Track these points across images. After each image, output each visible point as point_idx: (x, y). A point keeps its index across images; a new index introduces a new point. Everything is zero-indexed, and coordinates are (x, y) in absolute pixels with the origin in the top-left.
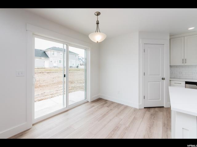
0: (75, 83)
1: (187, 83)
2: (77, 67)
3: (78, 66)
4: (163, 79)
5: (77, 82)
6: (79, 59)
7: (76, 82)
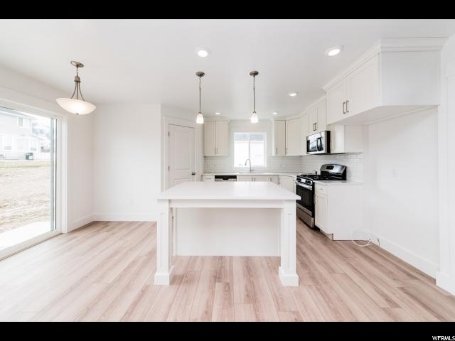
0: (15, 204)
1: (217, 177)
2: (27, 158)
3: (31, 154)
4: (193, 174)
5: (25, 203)
6: (34, 130)
7: (20, 203)
